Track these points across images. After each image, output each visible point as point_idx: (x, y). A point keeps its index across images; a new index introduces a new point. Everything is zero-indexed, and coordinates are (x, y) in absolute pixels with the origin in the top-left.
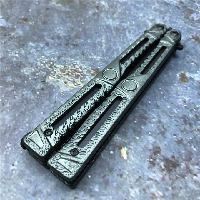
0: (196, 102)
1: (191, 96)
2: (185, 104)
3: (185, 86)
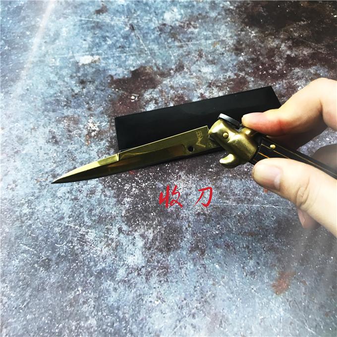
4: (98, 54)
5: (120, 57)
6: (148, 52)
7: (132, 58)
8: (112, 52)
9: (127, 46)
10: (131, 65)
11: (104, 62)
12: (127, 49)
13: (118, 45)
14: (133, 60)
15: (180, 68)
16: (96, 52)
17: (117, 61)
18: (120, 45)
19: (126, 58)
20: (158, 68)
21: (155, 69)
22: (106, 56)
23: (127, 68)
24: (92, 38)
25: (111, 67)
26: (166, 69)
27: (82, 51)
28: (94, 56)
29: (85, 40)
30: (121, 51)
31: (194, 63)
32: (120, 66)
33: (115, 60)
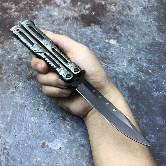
0: (43, 162)
1: (42, 158)
2: (36, 163)
3: (42, 151)
4: (106, 42)
5: (94, 37)
6: (78, 33)
7: (88, 34)
8: (97, 41)
9: (88, 41)
10: (89, 30)
11: (103, 37)
12: (88, 39)
13: (93, 43)
14: (87, 32)
15: (67, 19)
16: (106, 44)
17: (96, 35)
18: (92, 43)
19: (91, 34)
20: (77, 23)
21: (78, 23)
22: (101, 39)
23: (92, 29)
24: (108, 53)
25: (100, 33)
26: (73, 21)
27: (115, 48)
28: (108, 42)
29: (112, 53)
30: (93, 39)
31: (59, 19)
32: (95, 31)
33: (97, 35)
